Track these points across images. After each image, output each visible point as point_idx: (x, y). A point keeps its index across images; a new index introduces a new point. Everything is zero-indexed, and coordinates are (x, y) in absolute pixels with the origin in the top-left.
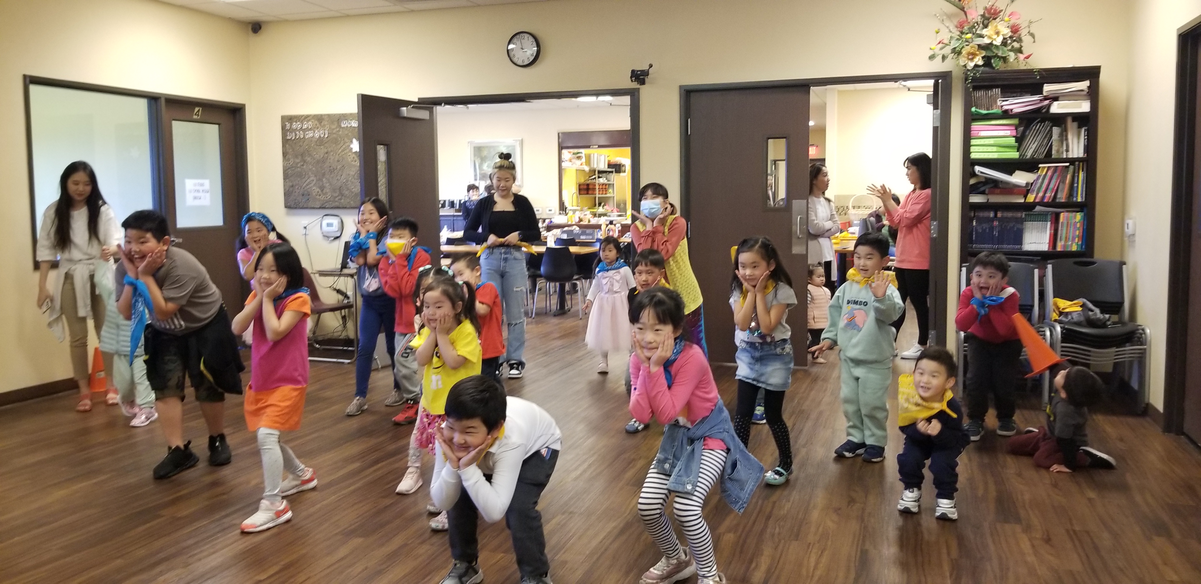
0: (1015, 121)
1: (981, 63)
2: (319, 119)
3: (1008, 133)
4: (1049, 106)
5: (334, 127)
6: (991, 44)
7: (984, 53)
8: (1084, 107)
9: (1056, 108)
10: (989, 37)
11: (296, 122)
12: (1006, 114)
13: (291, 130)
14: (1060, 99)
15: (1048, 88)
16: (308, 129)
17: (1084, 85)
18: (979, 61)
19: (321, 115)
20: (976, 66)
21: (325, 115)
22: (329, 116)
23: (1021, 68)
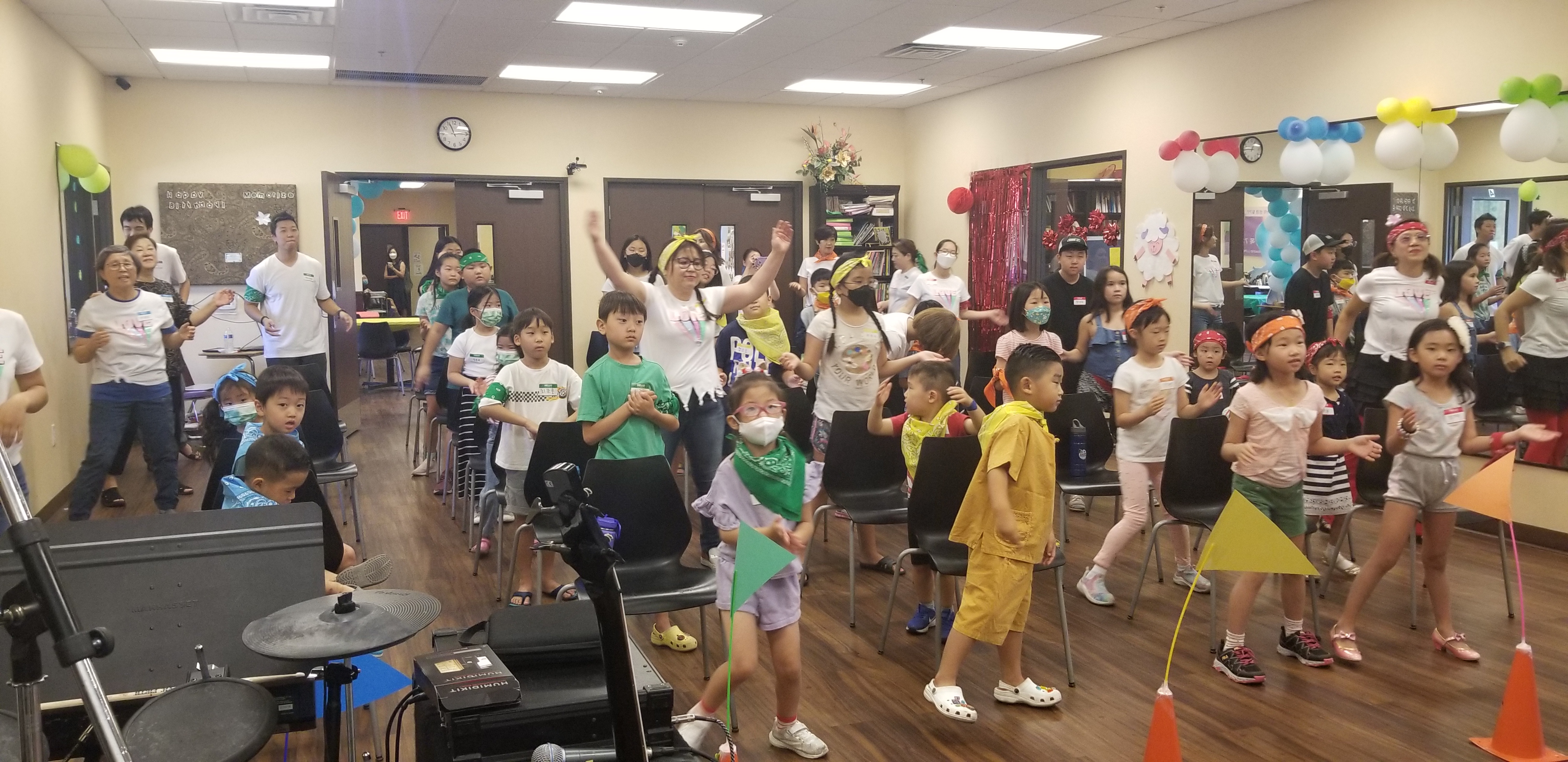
0: (851, 220)
1: (833, 179)
2: (214, 189)
3: (847, 228)
4: (871, 212)
5: (231, 198)
6: (840, 167)
7: (835, 172)
8: (890, 212)
9: (876, 212)
10: (838, 161)
11: (181, 191)
12: (845, 215)
13: (175, 200)
14: (876, 206)
15: (871, 199)
16: (199, 199)
17: (892, 198)
18: (832, 177)
19: (215, 185)
20: (830, 181)
21: (220, 184)
22: (226, 186)
23: (854, 184)
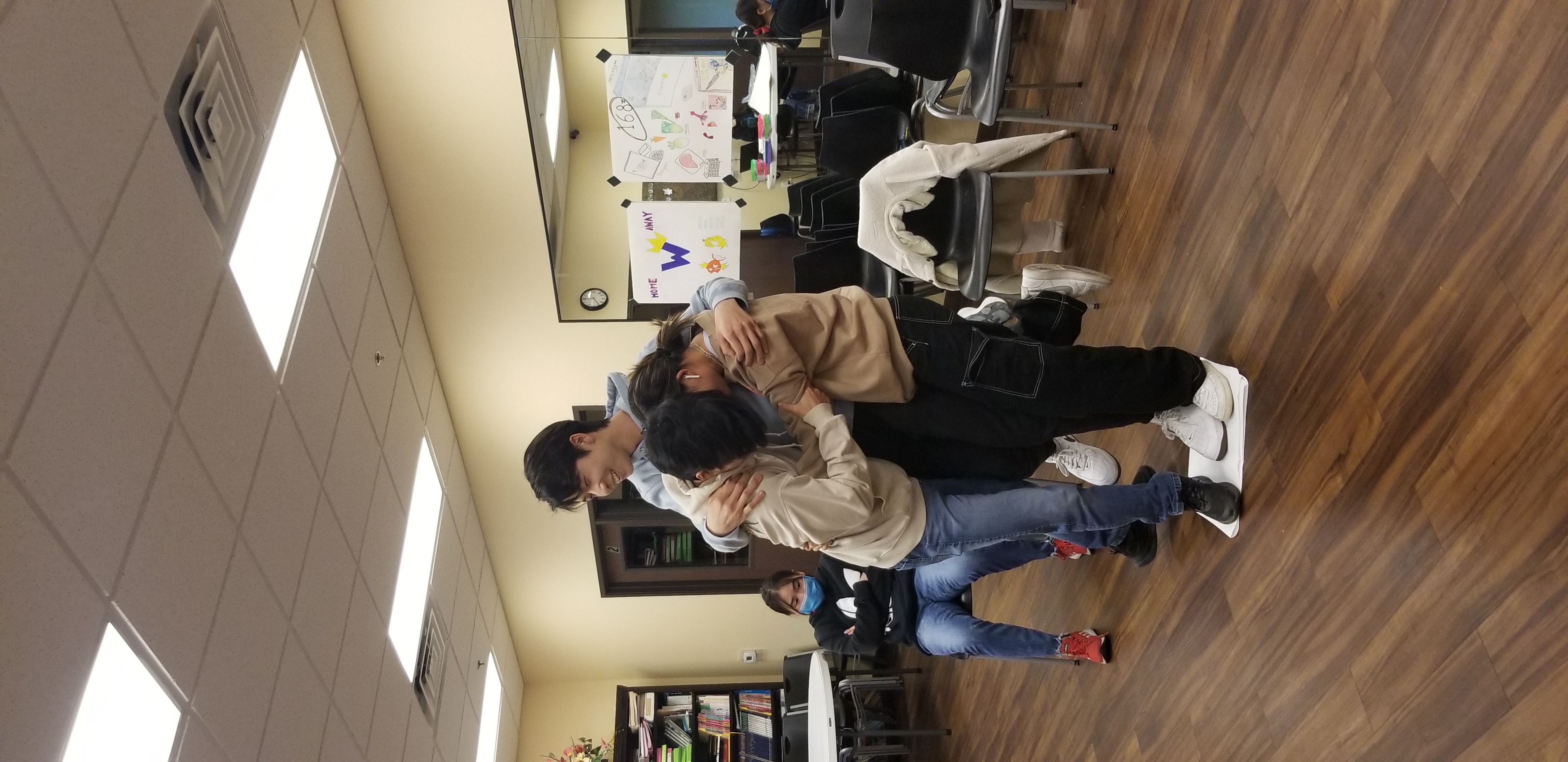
0: (659, 748)
3: (669, 755)
4: (649, 722)
8: (650, 697)
9: (650, 717)
14: (642, 716)
15: (633, 723)
17: (632, 696)
23: (613, 746)
